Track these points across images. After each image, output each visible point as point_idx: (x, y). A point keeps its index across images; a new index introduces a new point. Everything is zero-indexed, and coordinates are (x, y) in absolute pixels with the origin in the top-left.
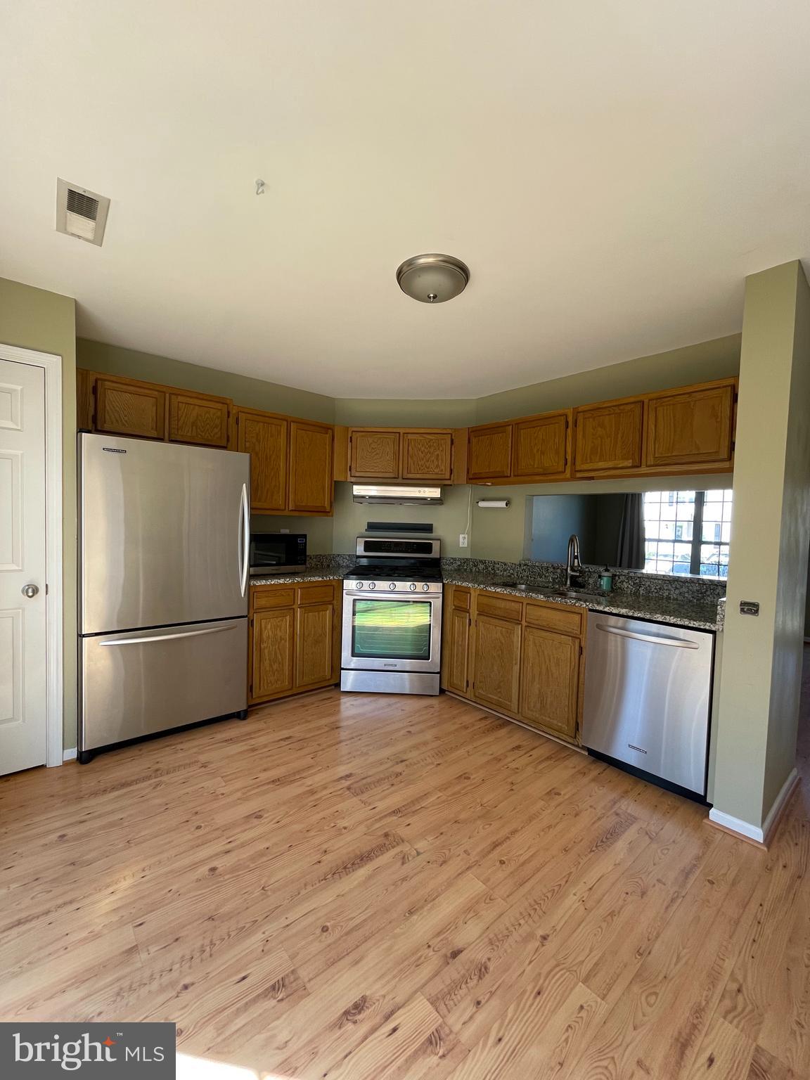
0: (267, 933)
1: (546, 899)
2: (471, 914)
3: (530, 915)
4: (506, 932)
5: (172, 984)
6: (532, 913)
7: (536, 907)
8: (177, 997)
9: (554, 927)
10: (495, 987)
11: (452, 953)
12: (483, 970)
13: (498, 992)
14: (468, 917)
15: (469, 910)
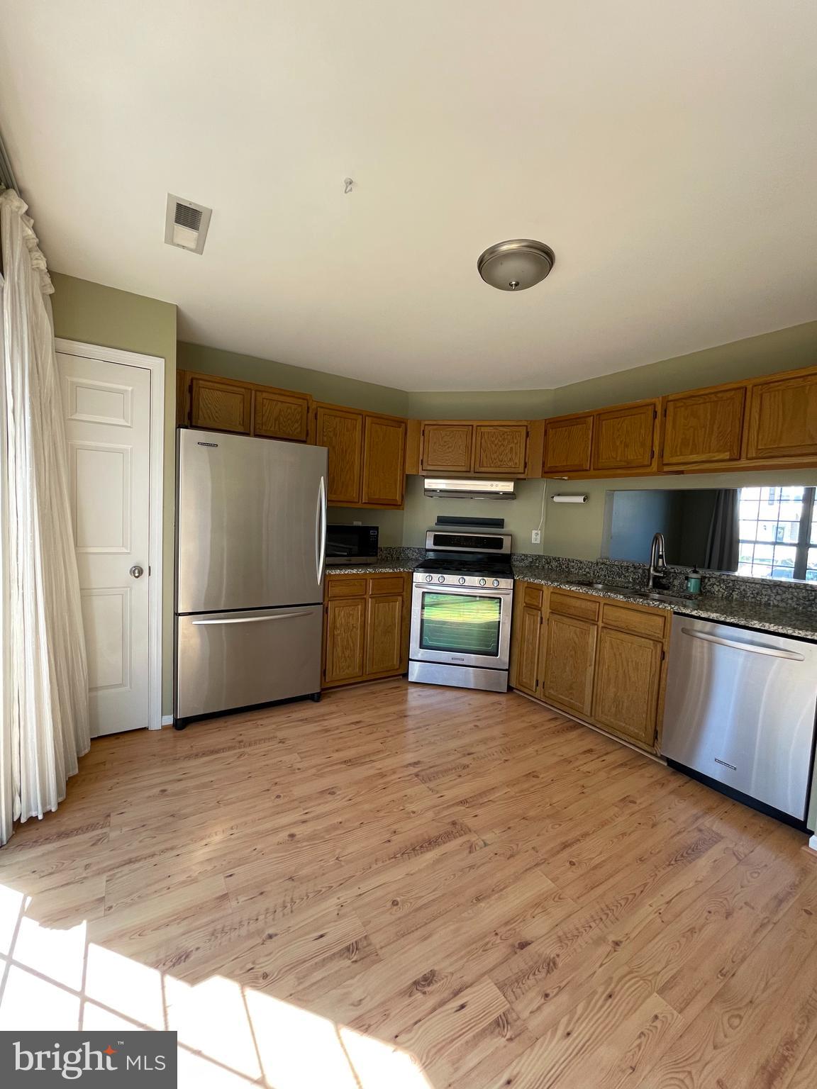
0: (342, 899)
1: (619, 905)
2: (539, 910)
3: (601, 919)
4: (575, 933)
5: (259, 932)
6: (604, 917)
7: (608, 912)
8: (263, 944)
9: (627, 934)
10: (564, 983)
11: (519, 944)
12: (551, 964)
13: (567, 988)
14: (536, 912)
15: (537, 905)
